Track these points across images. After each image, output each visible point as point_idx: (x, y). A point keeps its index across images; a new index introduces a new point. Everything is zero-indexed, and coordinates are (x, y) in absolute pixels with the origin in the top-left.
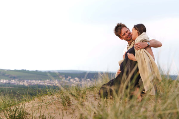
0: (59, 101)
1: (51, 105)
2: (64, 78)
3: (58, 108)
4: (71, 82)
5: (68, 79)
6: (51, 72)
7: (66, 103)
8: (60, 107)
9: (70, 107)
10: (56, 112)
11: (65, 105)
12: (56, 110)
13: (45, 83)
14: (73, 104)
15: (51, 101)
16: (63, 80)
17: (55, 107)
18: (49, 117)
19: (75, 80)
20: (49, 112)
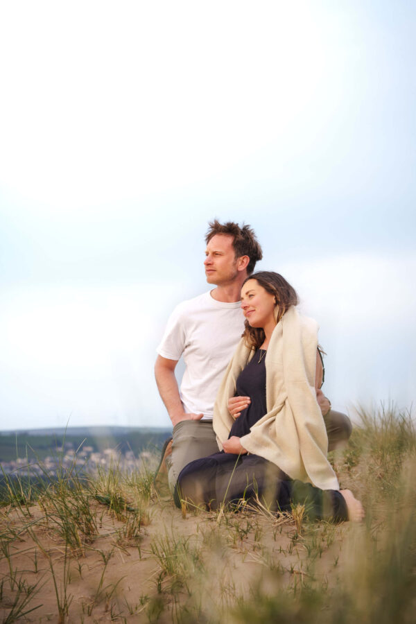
0: (51, 525)
1: (22, 541)
2: (71, 452)
3: (48, 554)
4: (93, 462)
5: (83, 454)
6: (30, 433)
7: (79, 532)
8: (53, 547)
9: (94, 545)
10: (38, 569)
11: (73, 538)
12: (39, 560)
13: (11, 468)
14: (103, 537)
15: (20, 527)
16: (67, 458)
17: (38, 549)
18: (16, 588)
19: (105, 456)
20: (14, 571)
